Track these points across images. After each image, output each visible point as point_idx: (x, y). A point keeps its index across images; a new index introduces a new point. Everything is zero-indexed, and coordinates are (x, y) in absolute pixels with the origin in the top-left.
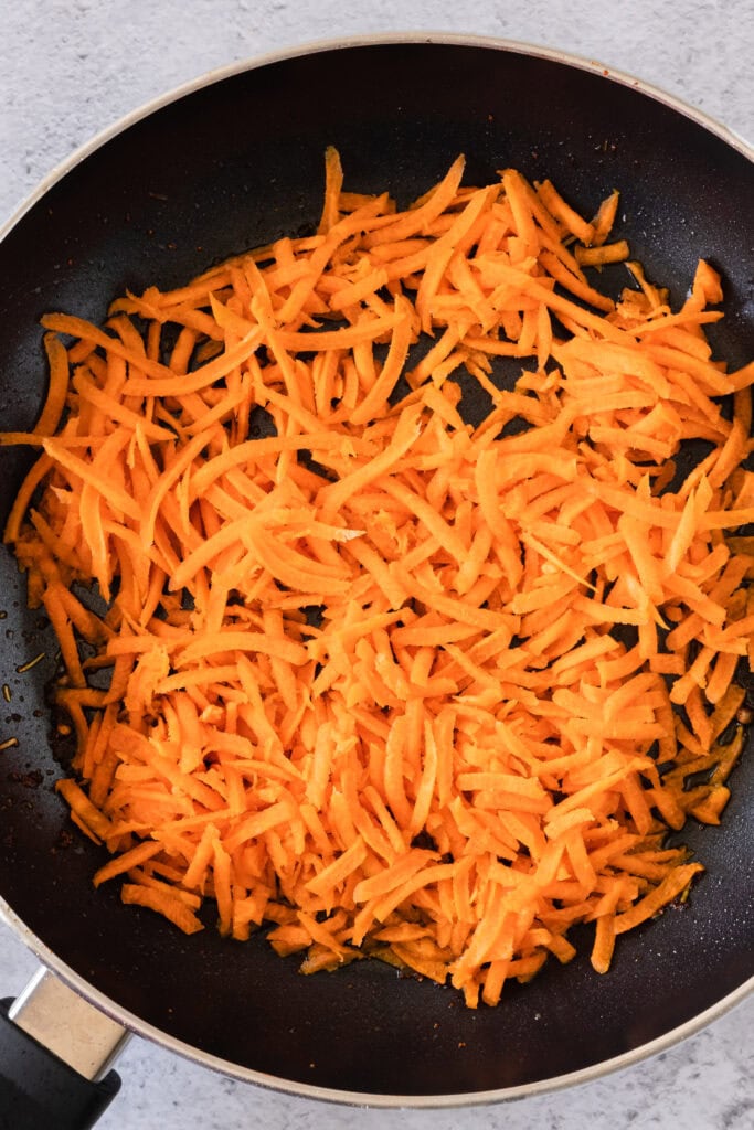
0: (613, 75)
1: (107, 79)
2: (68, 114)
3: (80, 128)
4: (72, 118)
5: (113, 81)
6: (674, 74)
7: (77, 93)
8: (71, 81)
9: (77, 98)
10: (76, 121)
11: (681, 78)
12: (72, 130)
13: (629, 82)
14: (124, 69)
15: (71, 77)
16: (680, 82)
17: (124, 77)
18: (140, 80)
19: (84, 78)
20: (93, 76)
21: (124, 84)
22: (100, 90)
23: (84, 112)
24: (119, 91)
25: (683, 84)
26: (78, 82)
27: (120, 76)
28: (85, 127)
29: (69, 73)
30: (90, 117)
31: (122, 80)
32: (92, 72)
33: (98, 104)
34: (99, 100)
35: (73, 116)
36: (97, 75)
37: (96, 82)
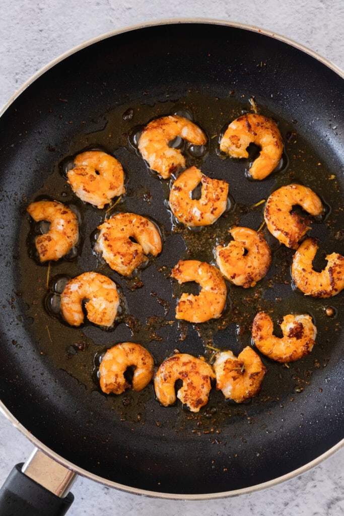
0: (263, 32)
1: (52, 41)
2: (34, 56)
3: (40, 63)
4: (36, 58)
5: (54, 42)
6: (305, 38)
7: (39, 47)
8: (35, 41)
9: (38, 49)
10: (38, 60)
11: (309, 40)
12: (36, 63)
13: (270, 34)
14: (59, 36)
15: (36, 40)
16: (308, 42)
17: (59, 40)
18: (66, 41)
19: (42, 40)
20: (46, 39)
21: (59, 43)
22: (49, 46)
23: (42, 55)
24: (57, 46)
25: (309, 43)
26: (39, 42)
27: (57, 39)
28: (42, 62)
29: (35, 38)
30: (44, 58)
31: (59, 41)
32: (45, 37)
33: (48, 52)
34: (48, 50)
35: (36, 57)
36: (47, 39)
37: (47, 42)
